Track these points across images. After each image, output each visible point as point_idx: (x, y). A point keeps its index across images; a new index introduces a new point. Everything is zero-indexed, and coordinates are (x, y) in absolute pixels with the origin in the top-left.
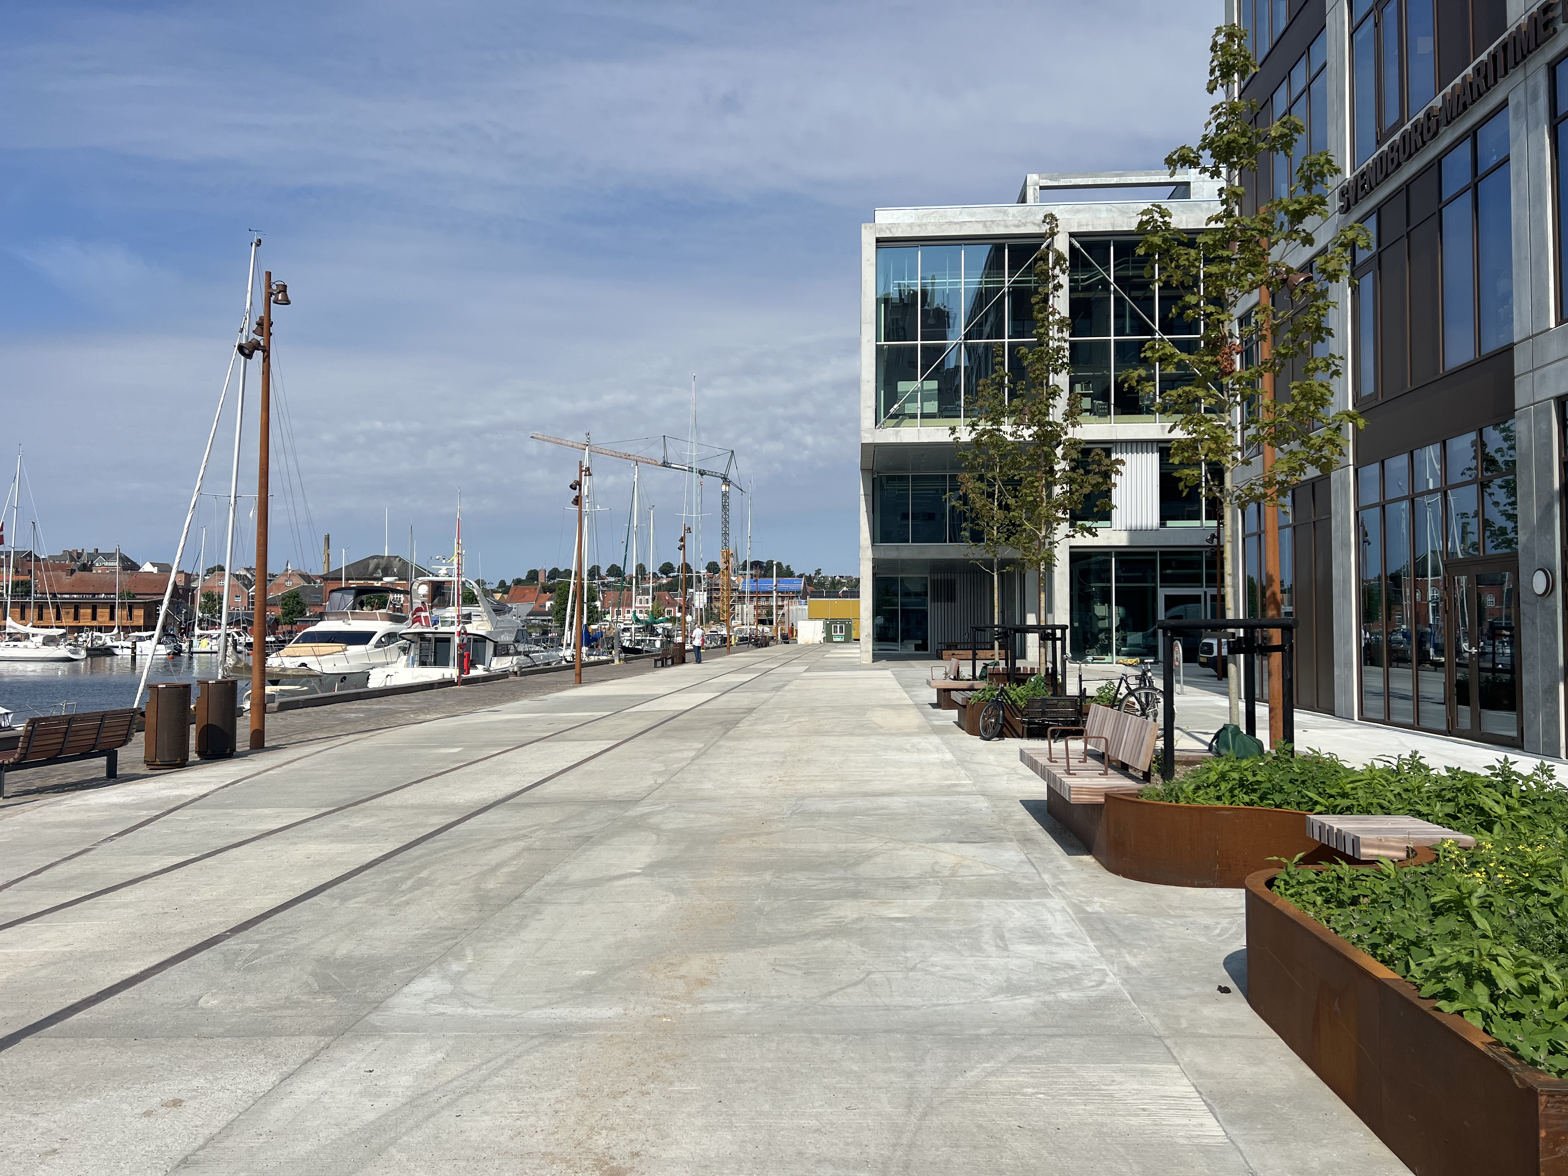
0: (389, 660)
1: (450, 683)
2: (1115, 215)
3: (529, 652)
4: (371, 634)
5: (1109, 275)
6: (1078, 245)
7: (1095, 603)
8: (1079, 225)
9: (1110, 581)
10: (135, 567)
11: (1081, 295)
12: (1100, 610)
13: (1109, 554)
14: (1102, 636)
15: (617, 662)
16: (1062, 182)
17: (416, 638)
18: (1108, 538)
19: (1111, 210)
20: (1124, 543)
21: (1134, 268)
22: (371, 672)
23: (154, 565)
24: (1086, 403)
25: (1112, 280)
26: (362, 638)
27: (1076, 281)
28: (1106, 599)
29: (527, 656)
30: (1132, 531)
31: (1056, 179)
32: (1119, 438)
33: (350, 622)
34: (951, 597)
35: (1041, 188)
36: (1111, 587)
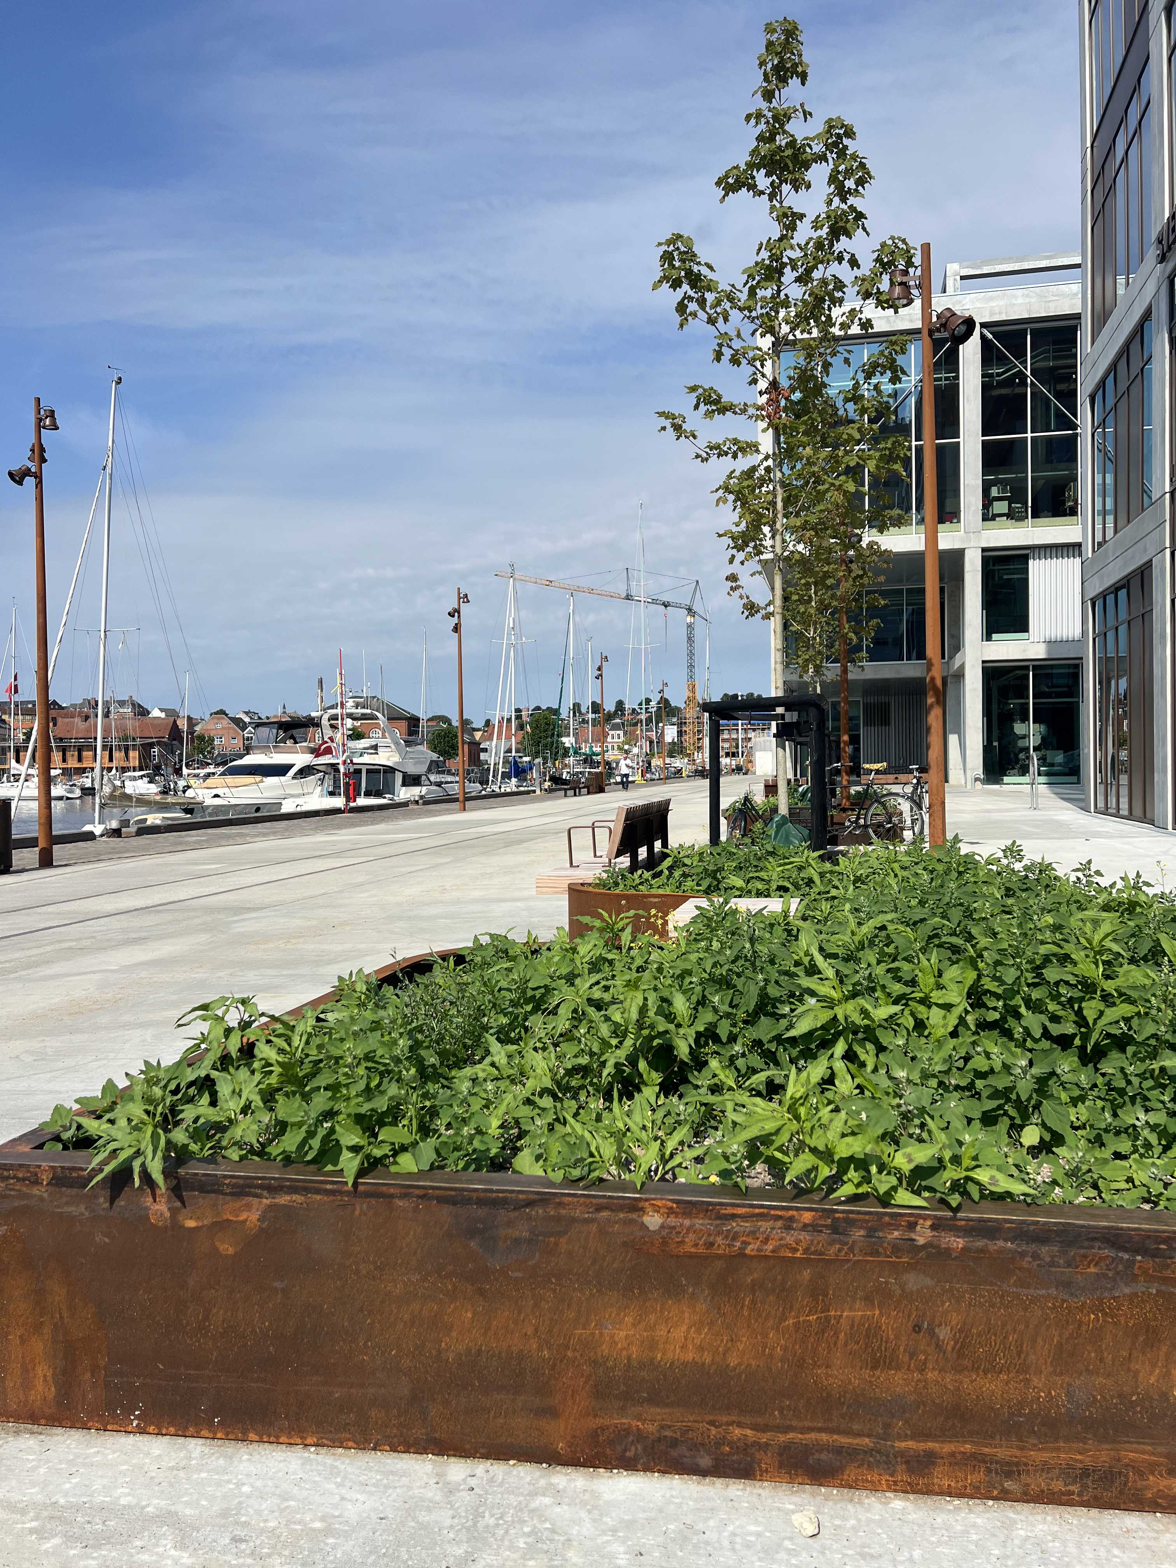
0: (306, 791)
1: (337, 811)
2: (1033, 300)
3: (442, 783)
4: (289, 767)
5: (1026, 368)
6: (990, 336)
7: (1013, 721)
8: (991, 314)
9: (1028, 698)
10: (144, 712)
11: (996, 393)
12: (1019, 728)
13: (1027, 668)
14: (1022, 756)
15: (538, 792)
16: (985, 270)
17: (329, 770)
18: (1024, 651)
19: (1028, 296)
20: (1042, 656)
21: (1055, 358)
22: (283, 802)
23: (161, 710)
24: (1001, 507)
25: (1029, 373)
26: (280, 770)
27: (991, 376)
28: (1025, 719)
29: (439, 786)
30: (1049, 643)
31: (979, 267)
32: (1036, 543)
33: (273, 755)
34: (885, 721)
35: (963, 278)
36: (1028, 704)
